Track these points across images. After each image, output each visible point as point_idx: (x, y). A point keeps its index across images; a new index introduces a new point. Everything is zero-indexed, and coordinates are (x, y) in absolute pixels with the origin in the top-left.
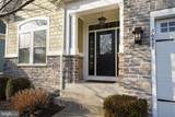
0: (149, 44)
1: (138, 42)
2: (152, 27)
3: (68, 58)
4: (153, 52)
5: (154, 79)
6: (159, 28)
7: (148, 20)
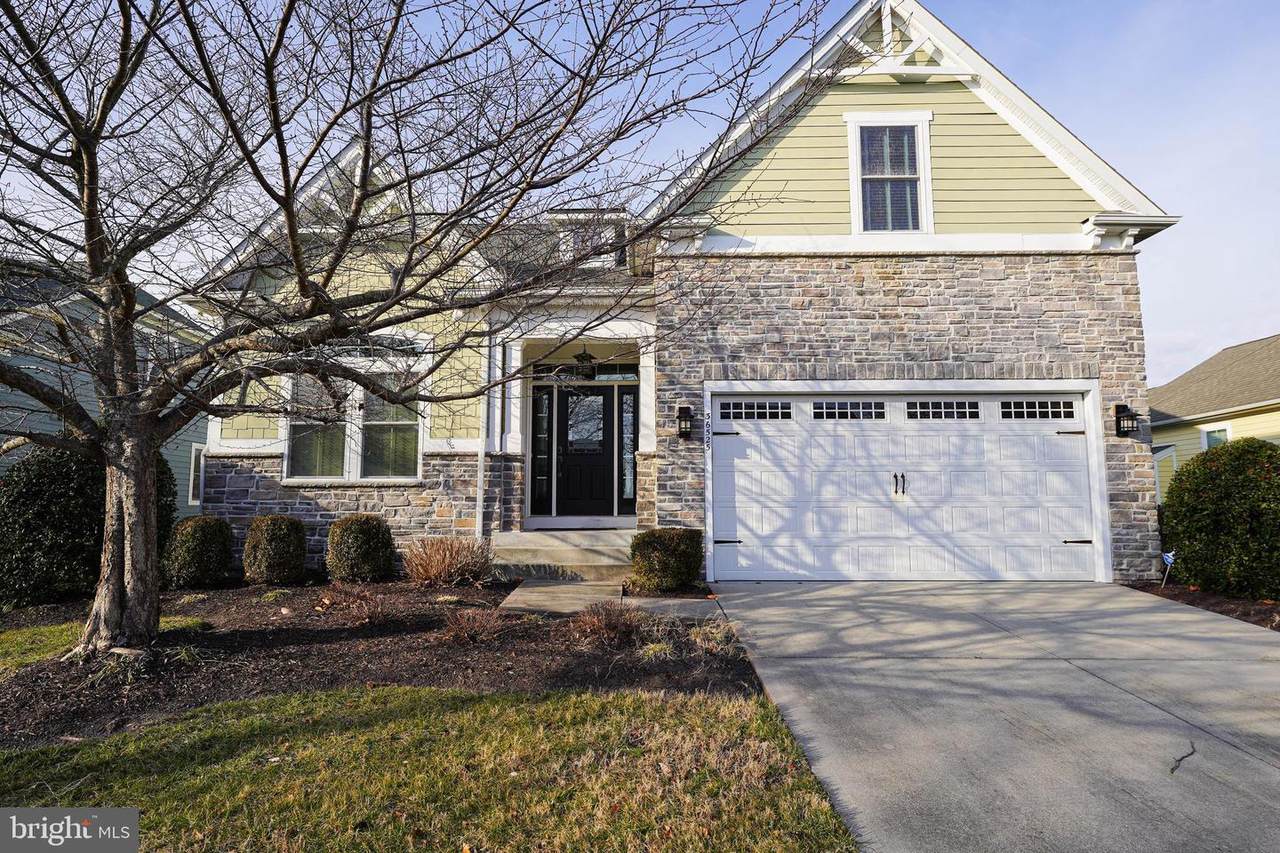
0: (701, 440)
1: (685, 435)
2: (707, 411)
3: (500, 463)
4: (709, 453)
5: (709, 505)
6: (718, 411)
7: (700, 396)
